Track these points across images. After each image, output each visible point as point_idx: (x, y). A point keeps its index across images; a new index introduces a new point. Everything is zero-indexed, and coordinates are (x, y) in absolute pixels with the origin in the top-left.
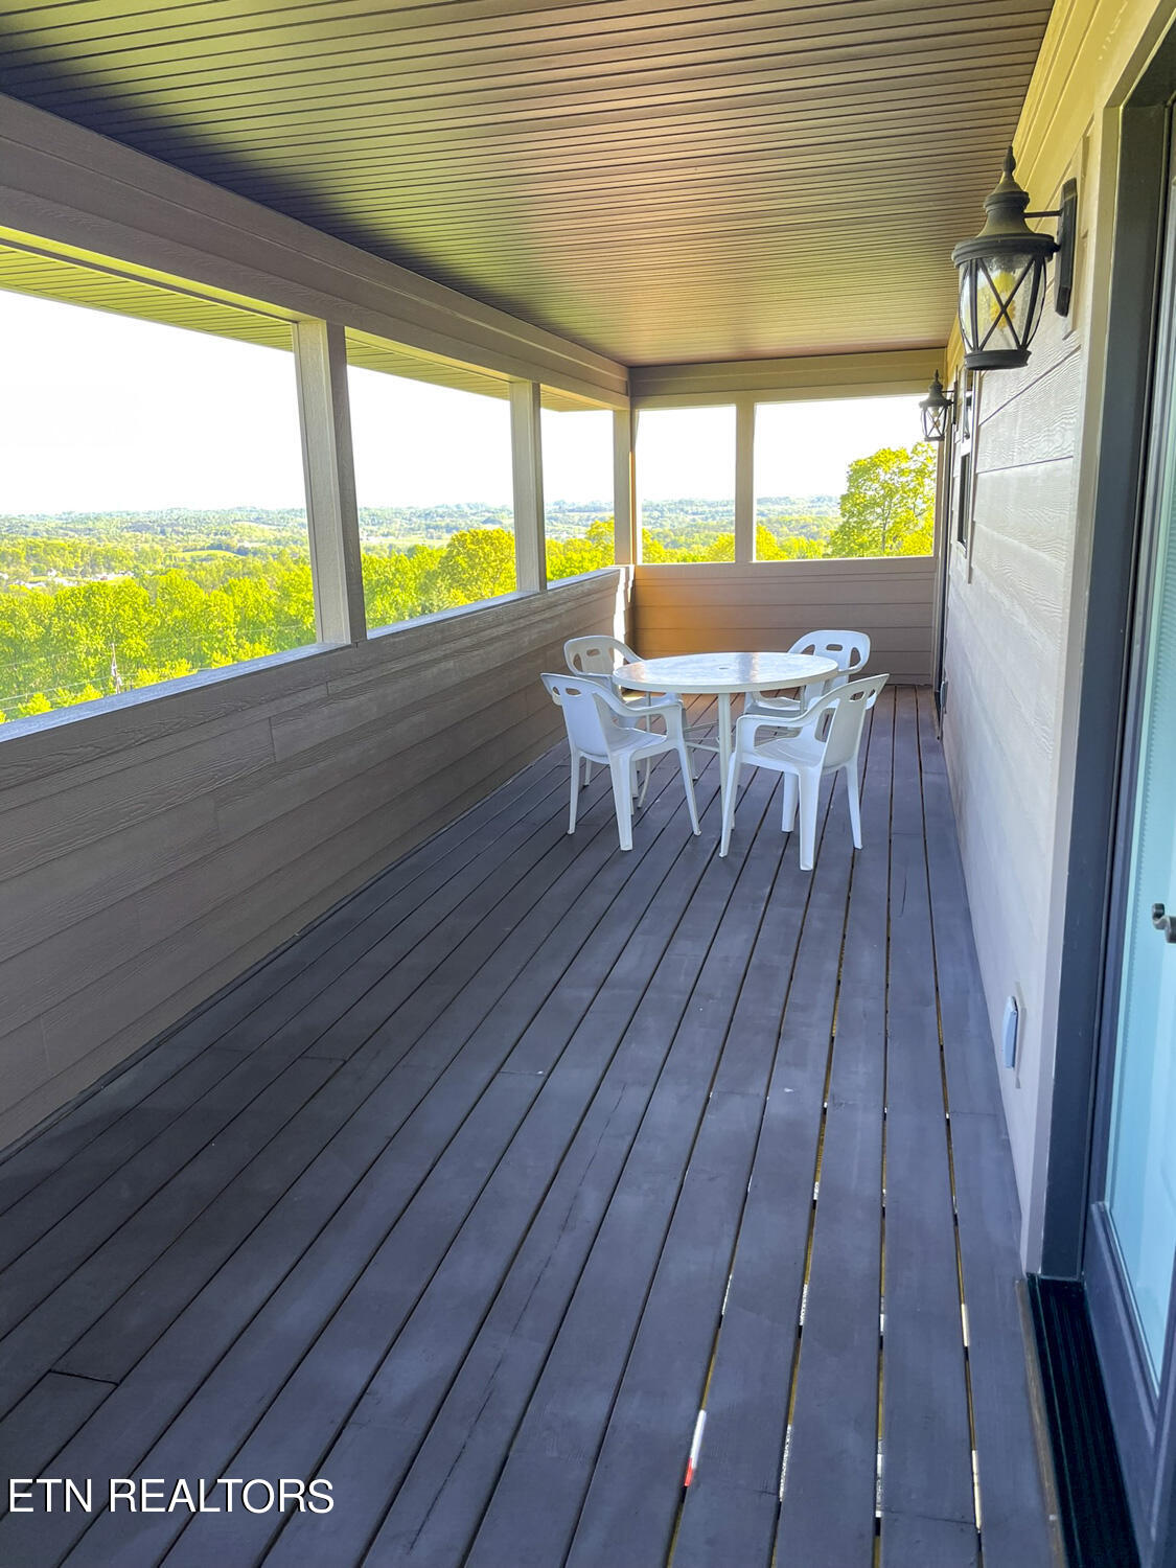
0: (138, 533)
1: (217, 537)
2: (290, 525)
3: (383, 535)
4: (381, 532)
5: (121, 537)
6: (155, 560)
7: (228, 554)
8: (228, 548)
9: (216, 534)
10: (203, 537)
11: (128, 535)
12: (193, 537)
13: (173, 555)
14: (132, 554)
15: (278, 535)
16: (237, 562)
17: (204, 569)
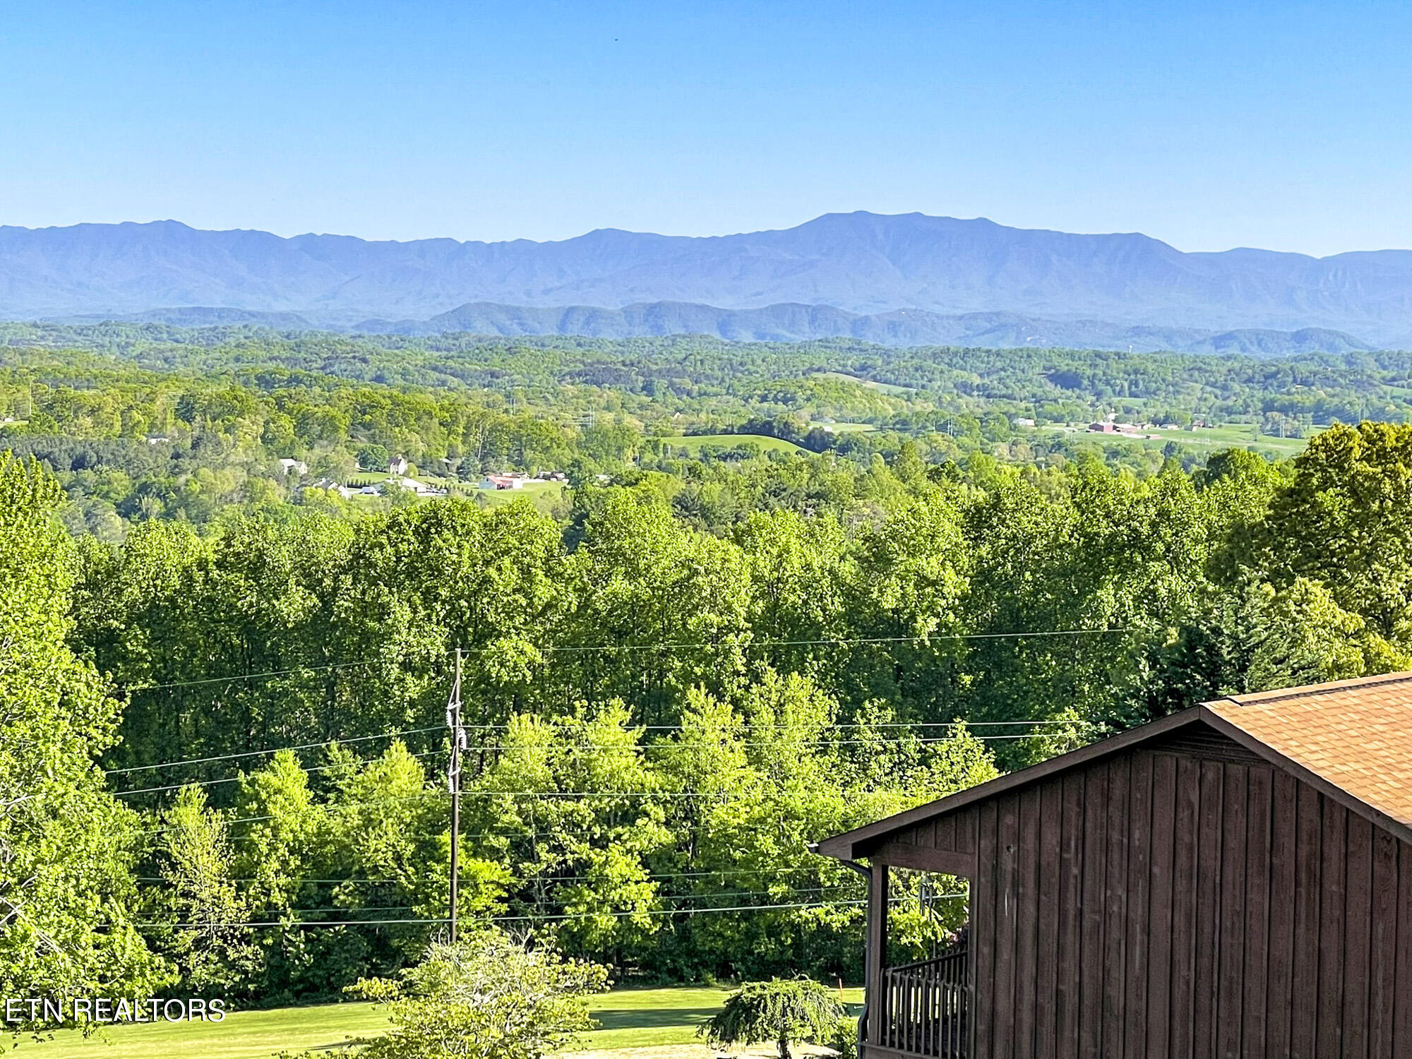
0: (595, 388)
1: (765, 405)
2: (936, 384)
3: (1155, 422)
4: (1151, 412)
5: (556, 397)
6: (620, 449)
7: (783, 446)
8: (785, 433)
9: (764, 399)
10: (737, 403)
11: (570, 389)
12: (713, 402)
13: (663, 440)
14: (571, 434)
15: (906, 409)
16: (799, 468)
17: (722, 479)
